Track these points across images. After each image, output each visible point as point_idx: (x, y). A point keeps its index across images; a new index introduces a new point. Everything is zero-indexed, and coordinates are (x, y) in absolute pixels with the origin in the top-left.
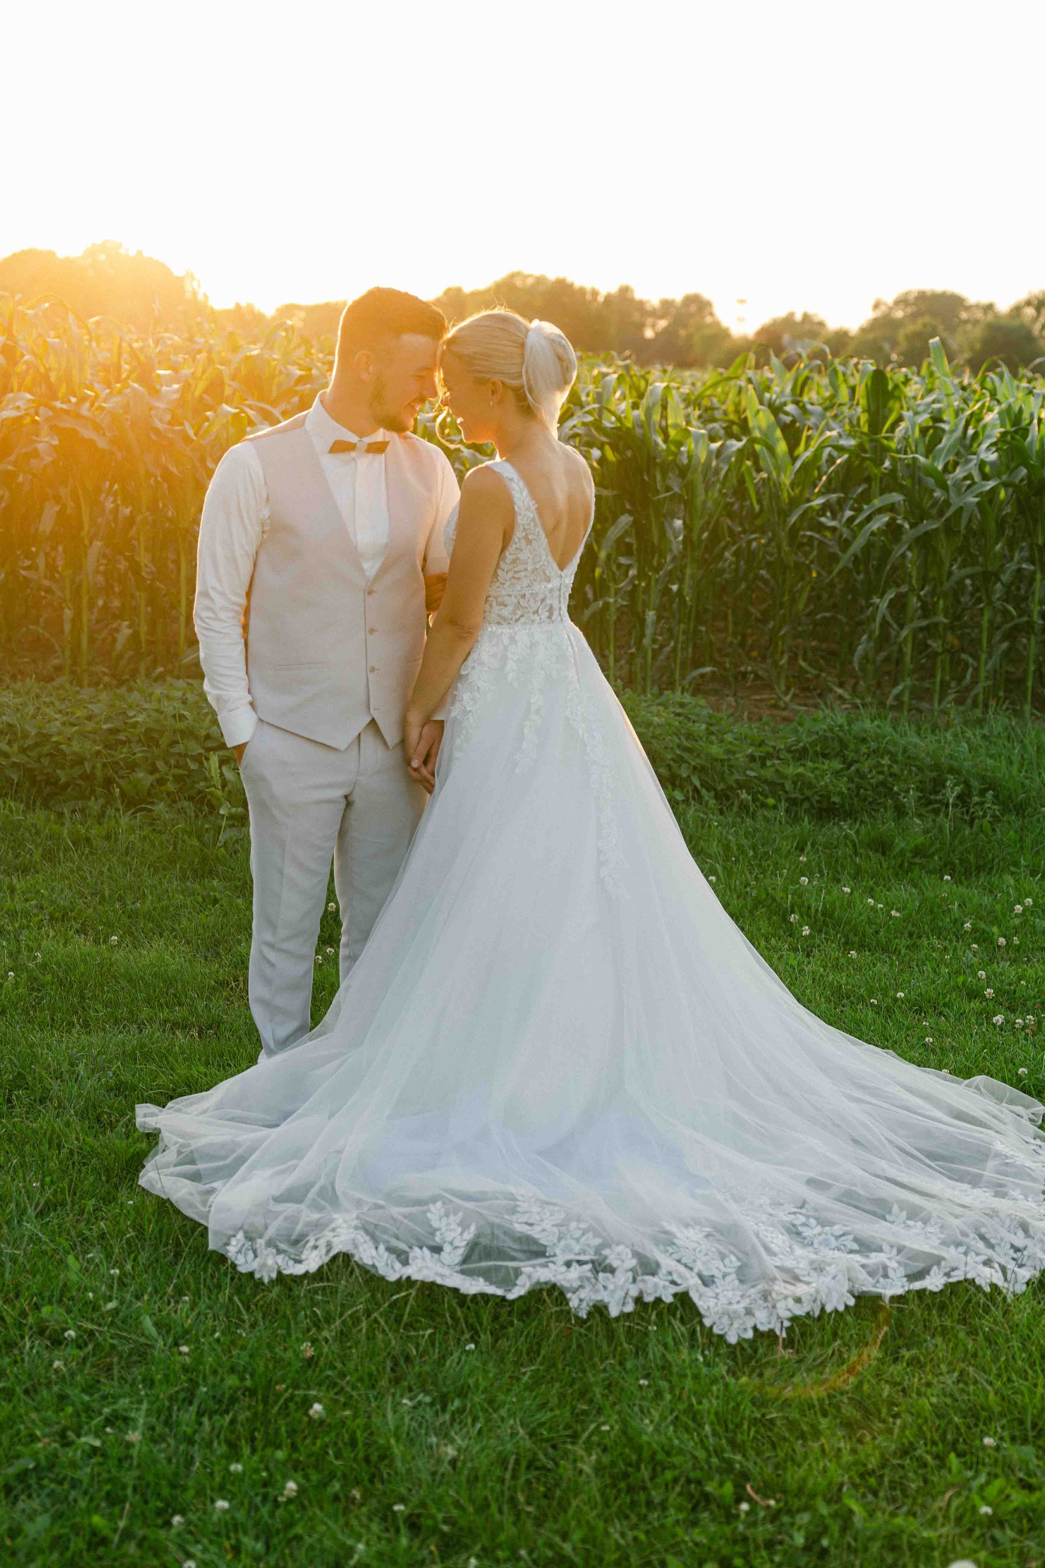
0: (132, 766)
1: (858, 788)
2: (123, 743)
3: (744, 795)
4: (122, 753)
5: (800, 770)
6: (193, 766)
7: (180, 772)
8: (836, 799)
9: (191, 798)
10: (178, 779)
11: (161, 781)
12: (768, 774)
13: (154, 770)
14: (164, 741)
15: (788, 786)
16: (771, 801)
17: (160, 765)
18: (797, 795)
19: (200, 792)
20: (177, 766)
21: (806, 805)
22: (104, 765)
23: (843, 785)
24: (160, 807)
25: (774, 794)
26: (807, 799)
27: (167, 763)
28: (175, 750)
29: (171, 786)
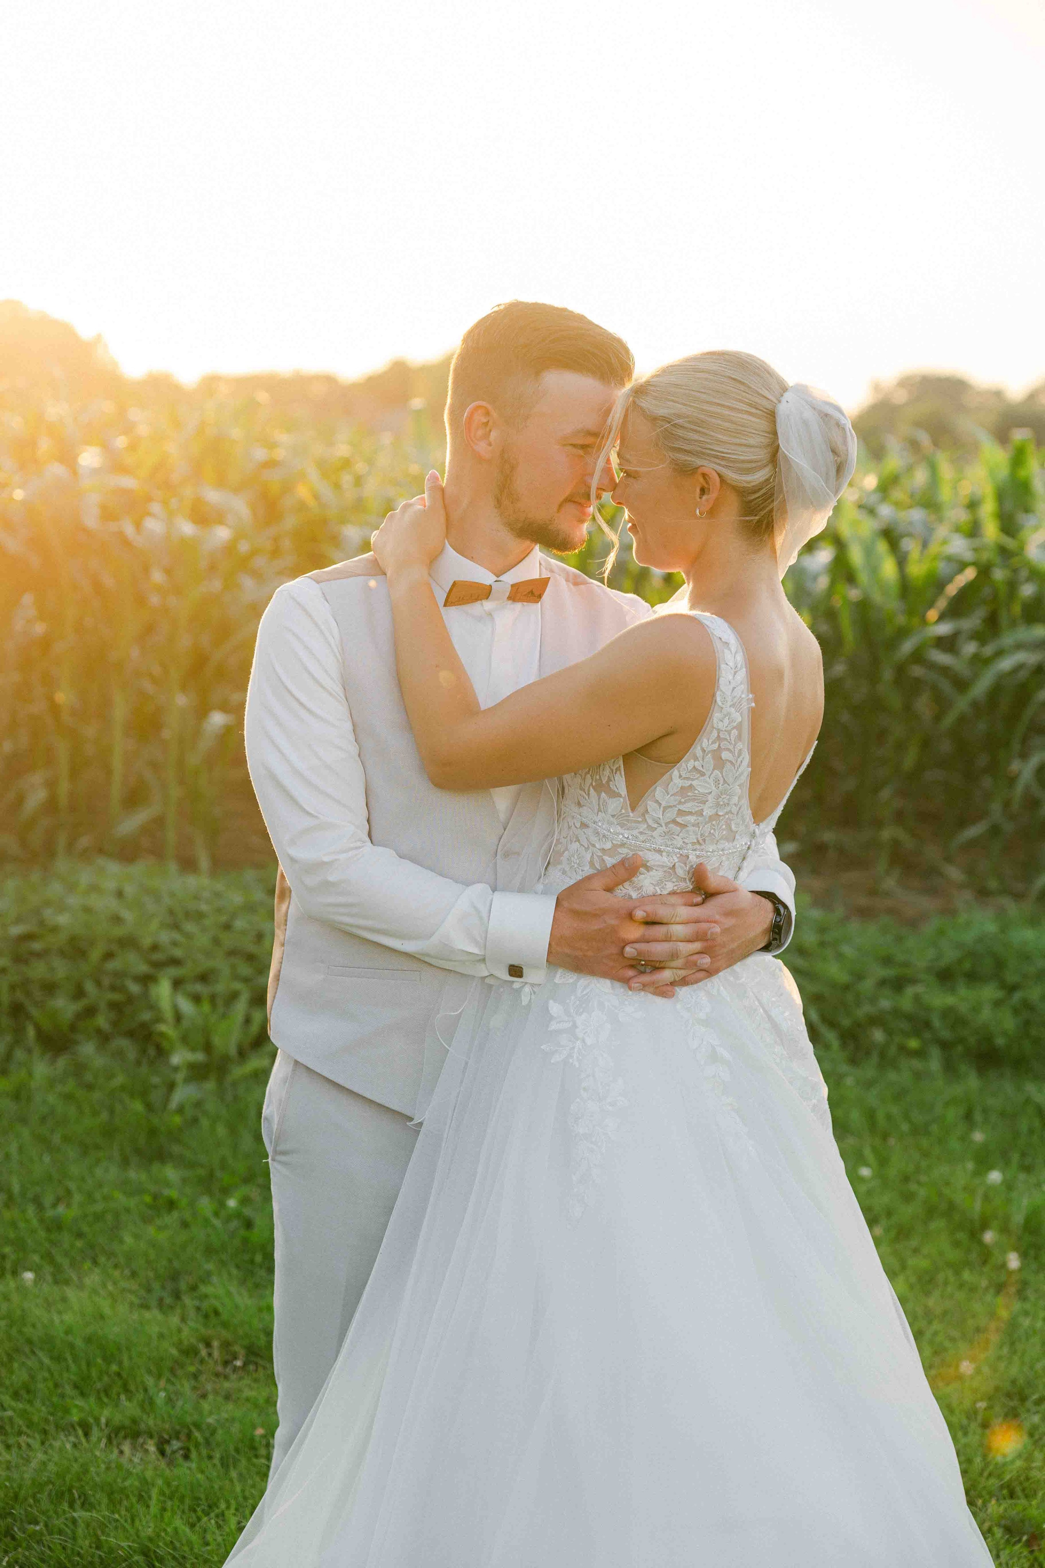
0: (50, 988)
1: (1027, 1023)
2: (39, 955)
3: (878, 1035)
4: (38, 970)
5: (950, 1000)
6: (134, 988)
7: (116, 997)
8: (1000, 1041)
9: (131, 1034)
10: (114, 1006)
11: (90, 1012)
12: (906, 1002)
13: (79, 993)
14: (95, 955)
15: (937, 1023)
16: (913, 1044)
17: (89, 987)
18: (946, 1034)
19: (144, 1025)
20: (113, 988)
21: (960, 1048)
22: (13, 988)
23: (1009, 1023)
24: (88, 1049)
25: (916, 1033)
26: (962, 1040)
27: (98, 983)
28: (112, 965)
29: (102, 1021)
